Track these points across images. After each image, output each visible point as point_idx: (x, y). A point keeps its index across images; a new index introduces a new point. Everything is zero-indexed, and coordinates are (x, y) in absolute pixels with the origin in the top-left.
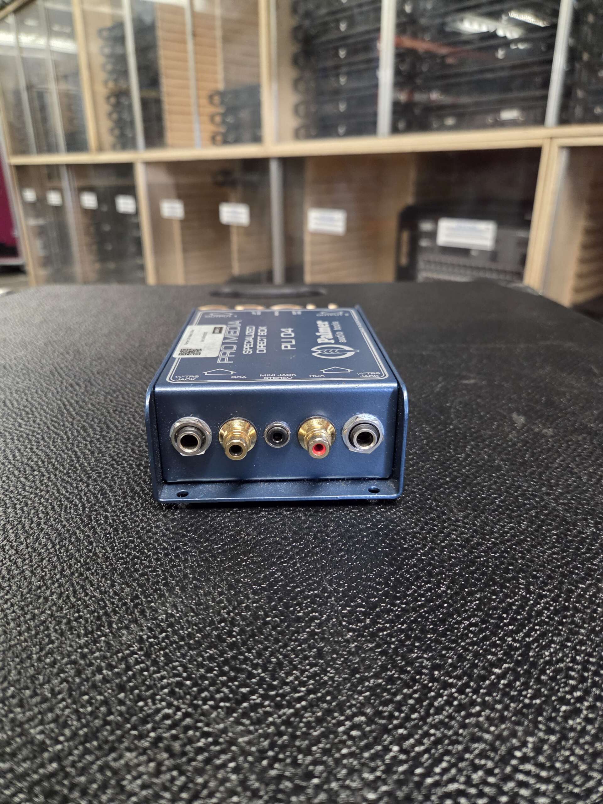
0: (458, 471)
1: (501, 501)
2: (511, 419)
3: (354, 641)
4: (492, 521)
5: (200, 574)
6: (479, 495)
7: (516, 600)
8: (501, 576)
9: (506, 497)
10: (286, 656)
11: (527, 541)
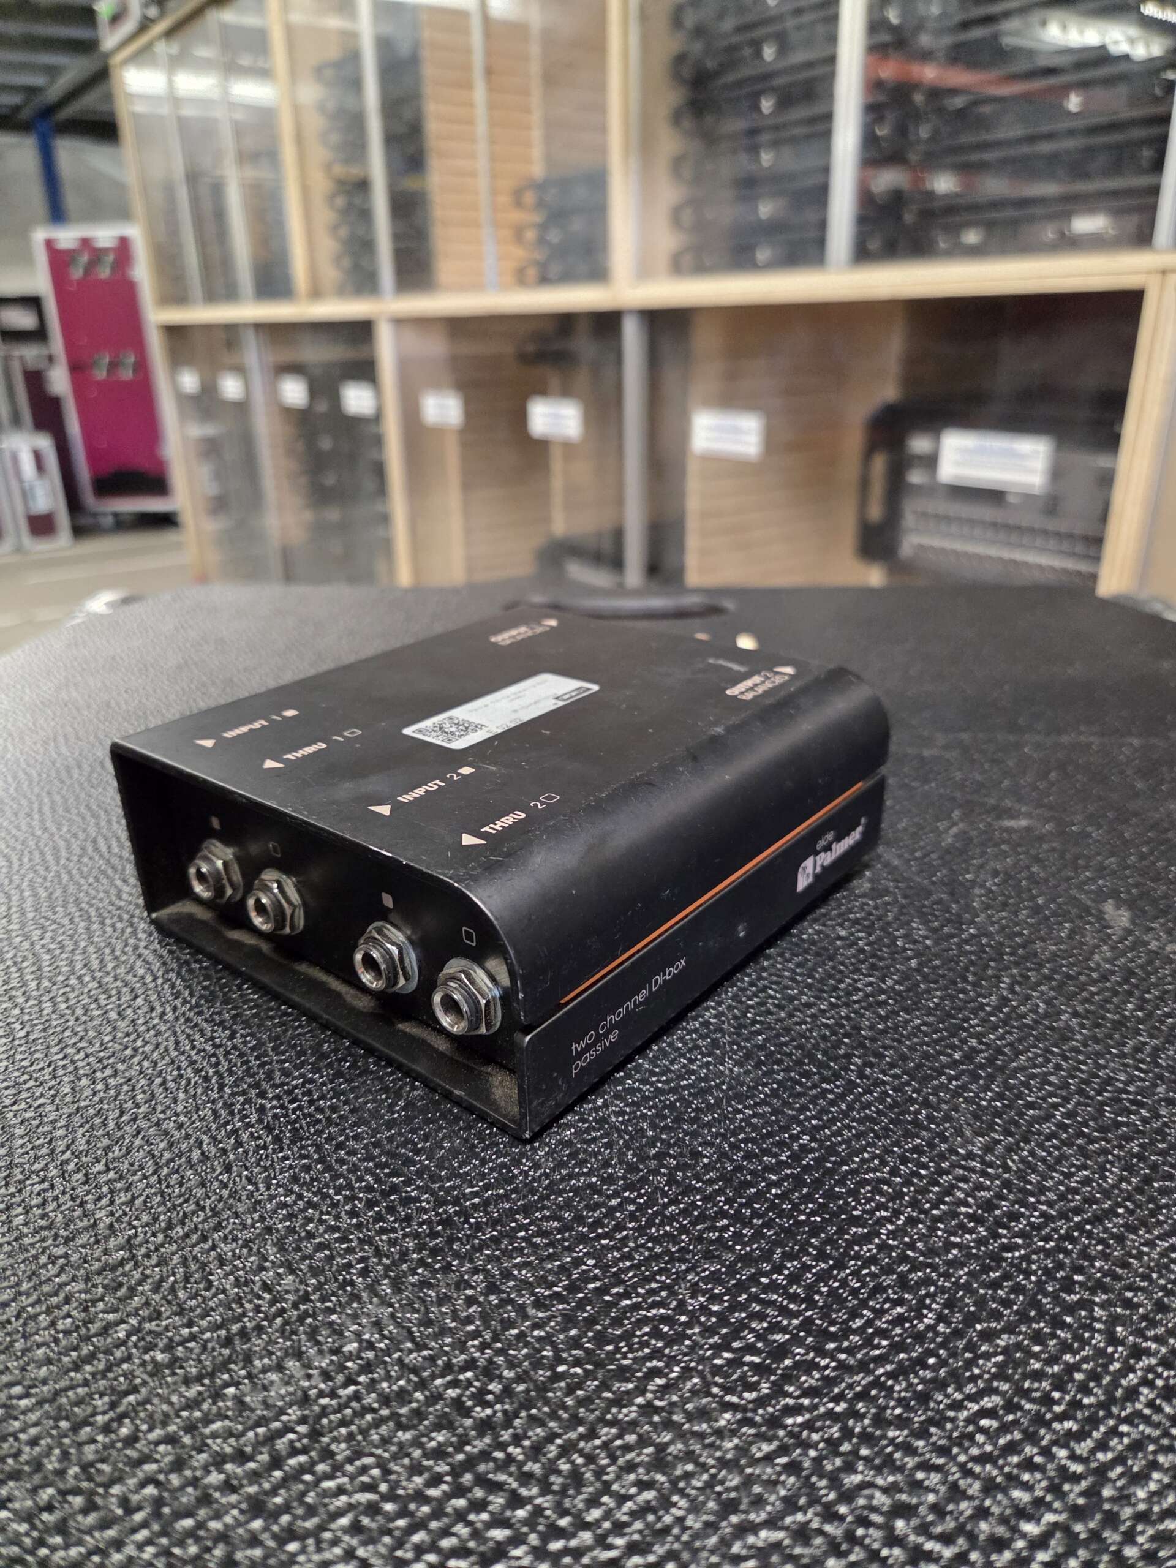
0: (979, 1036)
1: (1069, 1115)
2: (1101, 913)
3: (733, 1433)
4: (1044, 1160)
5: (434, 1252)
6: (1020, 1096)
7: (1085, 1360)
8: (1056, 1299)
9: (1078, 1104)
10: (590, 1459)
11: (1118, 1215)
